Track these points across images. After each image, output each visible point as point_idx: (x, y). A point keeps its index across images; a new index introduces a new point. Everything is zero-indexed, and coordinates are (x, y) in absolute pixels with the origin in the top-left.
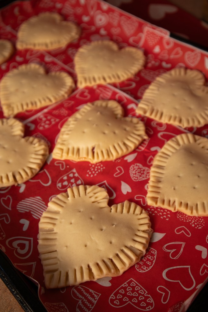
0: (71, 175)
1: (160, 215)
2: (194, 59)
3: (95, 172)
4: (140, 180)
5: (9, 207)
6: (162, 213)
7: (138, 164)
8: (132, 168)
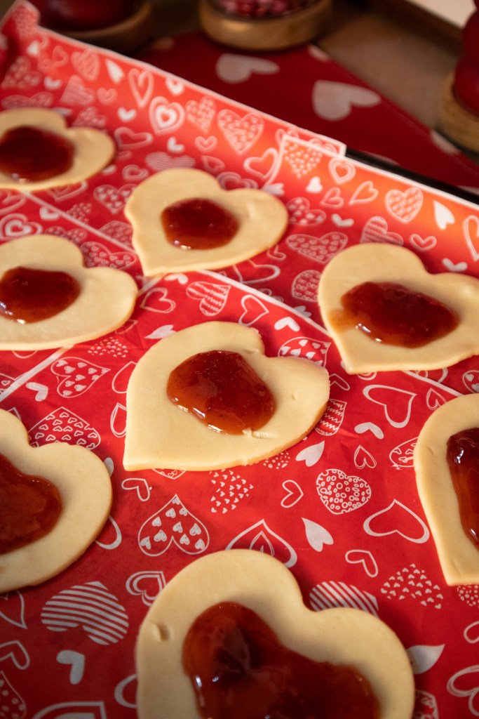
0: (171, 513)
1: (417, 596)
2: (406, 206)
3: (232, 499)
4: (347, 512)
5: (19, 621)
6: (422, 590)
7: (334, 471)
8: (320, 482)
